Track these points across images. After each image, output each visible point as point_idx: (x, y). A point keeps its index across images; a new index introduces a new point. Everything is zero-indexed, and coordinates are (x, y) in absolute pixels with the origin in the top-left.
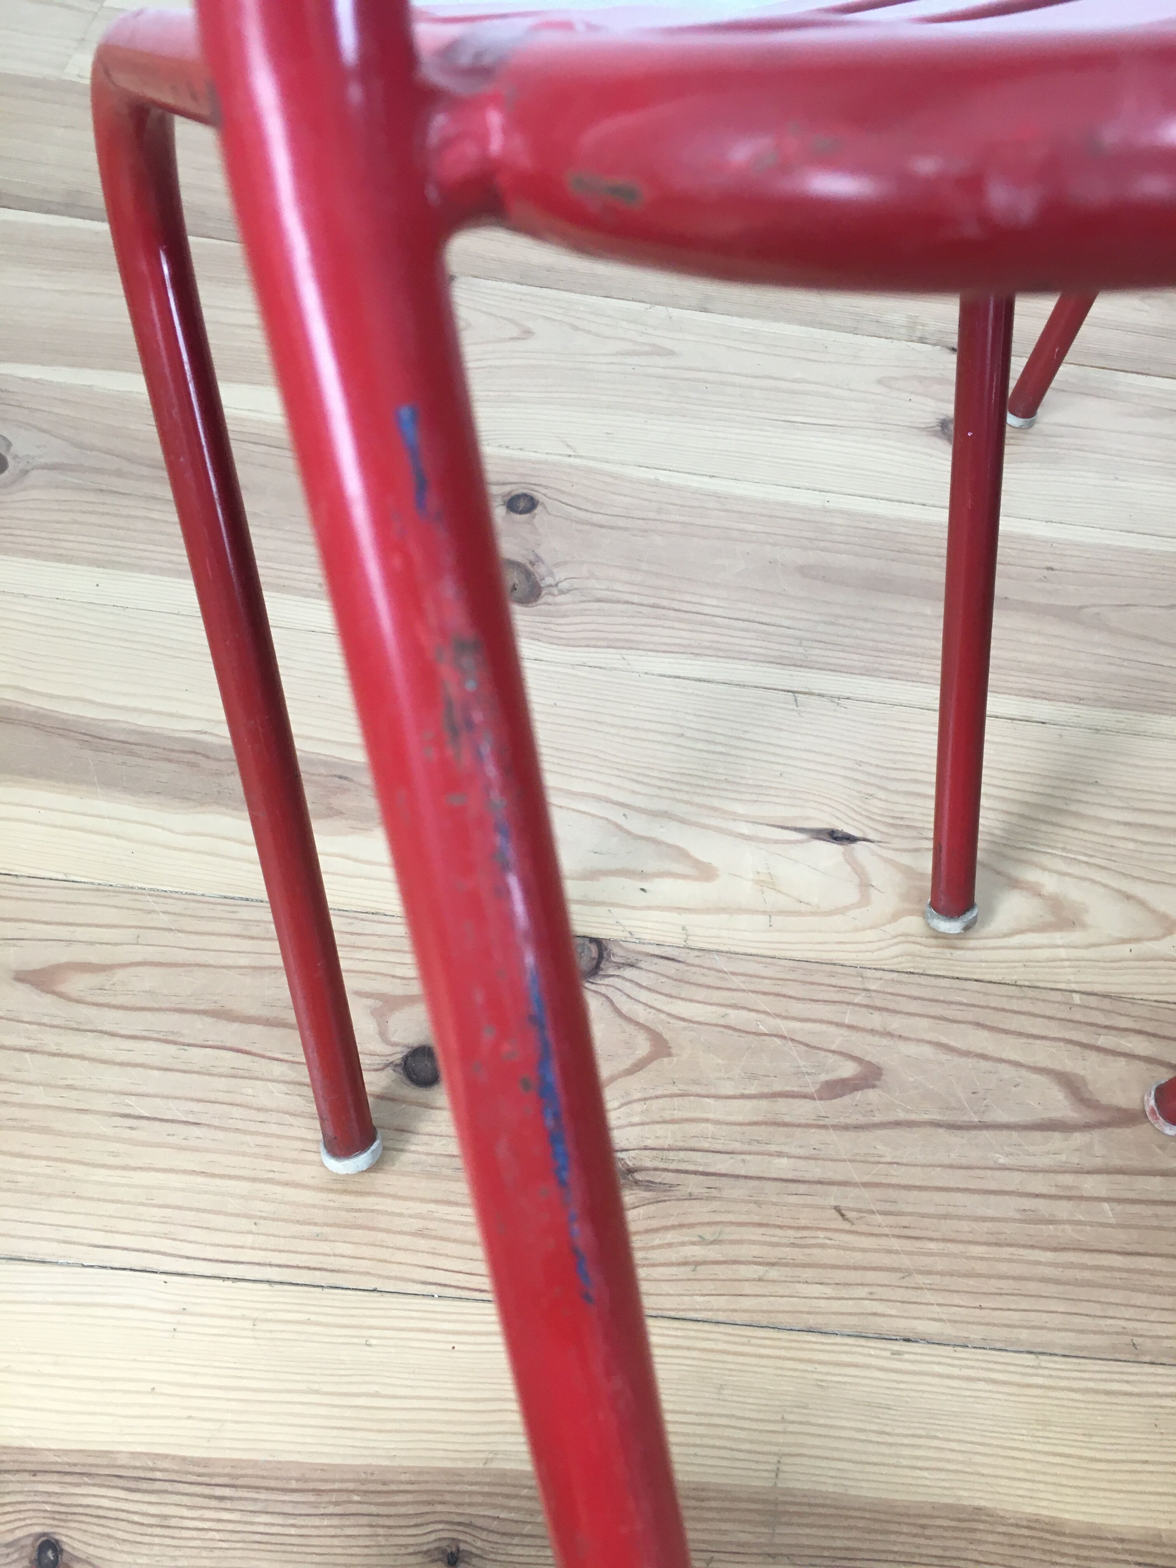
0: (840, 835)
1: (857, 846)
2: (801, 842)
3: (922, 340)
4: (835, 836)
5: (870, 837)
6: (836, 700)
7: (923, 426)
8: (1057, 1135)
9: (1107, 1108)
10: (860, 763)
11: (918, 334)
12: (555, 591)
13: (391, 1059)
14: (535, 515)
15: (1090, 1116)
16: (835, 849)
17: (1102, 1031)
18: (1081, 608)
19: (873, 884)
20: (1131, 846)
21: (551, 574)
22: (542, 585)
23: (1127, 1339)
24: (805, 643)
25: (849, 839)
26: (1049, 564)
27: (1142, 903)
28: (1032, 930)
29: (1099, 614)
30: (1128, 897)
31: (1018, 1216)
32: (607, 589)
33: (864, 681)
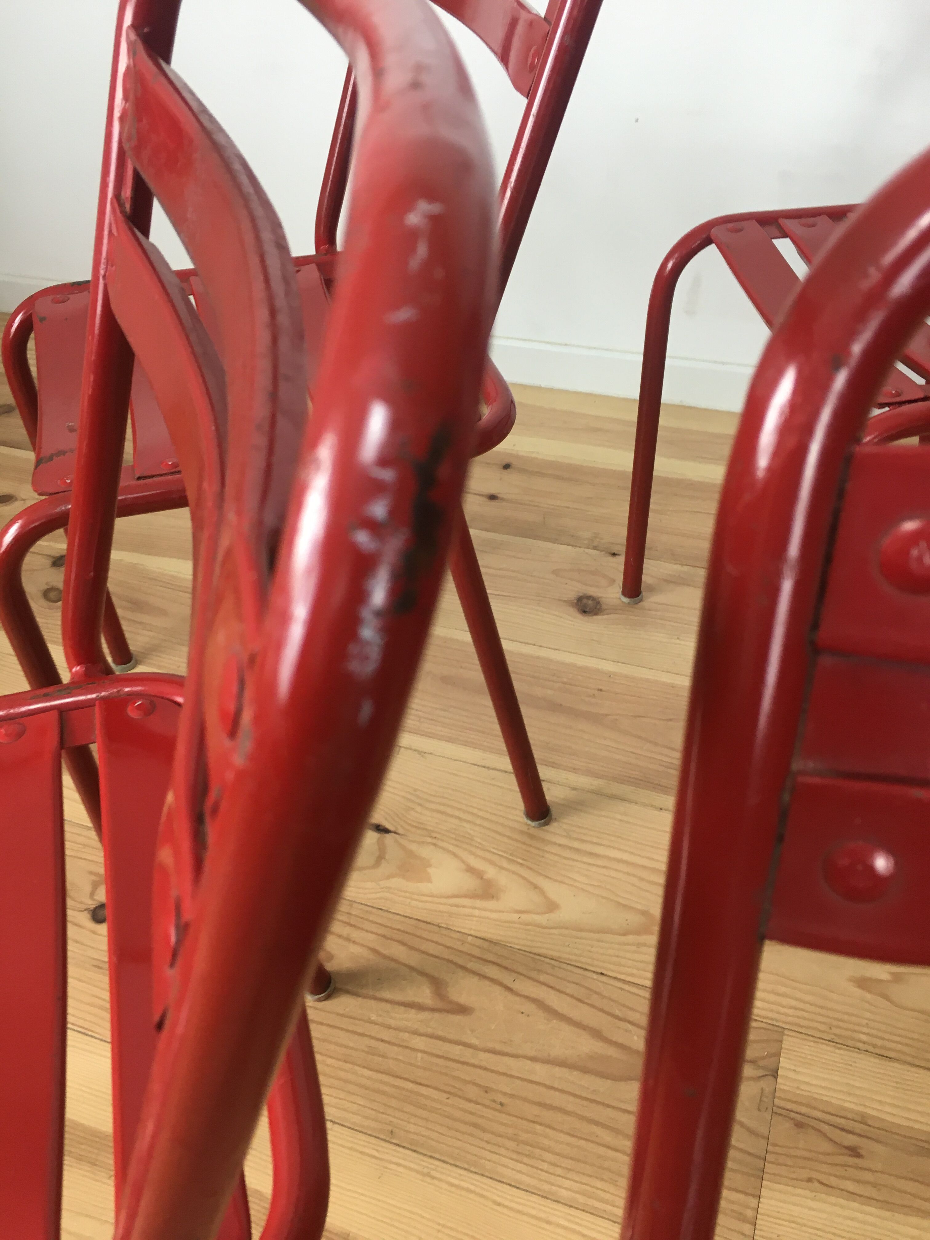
0: (382, 828)
1: (388, 836)
3: (595, 548)
4: (379, 828)
5: (399, 832)
6: (422, 754)
7: (566, 599)
8: (413, 1011)
9: (451, 1002)
10: (416, 790)
11: (595, 544)
13: (89, 907)
15: (440, 1005)
16: (376, 835)
17: (473, 959)
18: (607, 715)
19: (386, 857)
23: (390, 1128)
24: (422, 720)
25: (386, 831)
26: (601, 687)
27: (542, 892)
28: (465, 896)
29: (617, 720)
30: (535, 887)
31: (366, 1049)
33: (443, 744)
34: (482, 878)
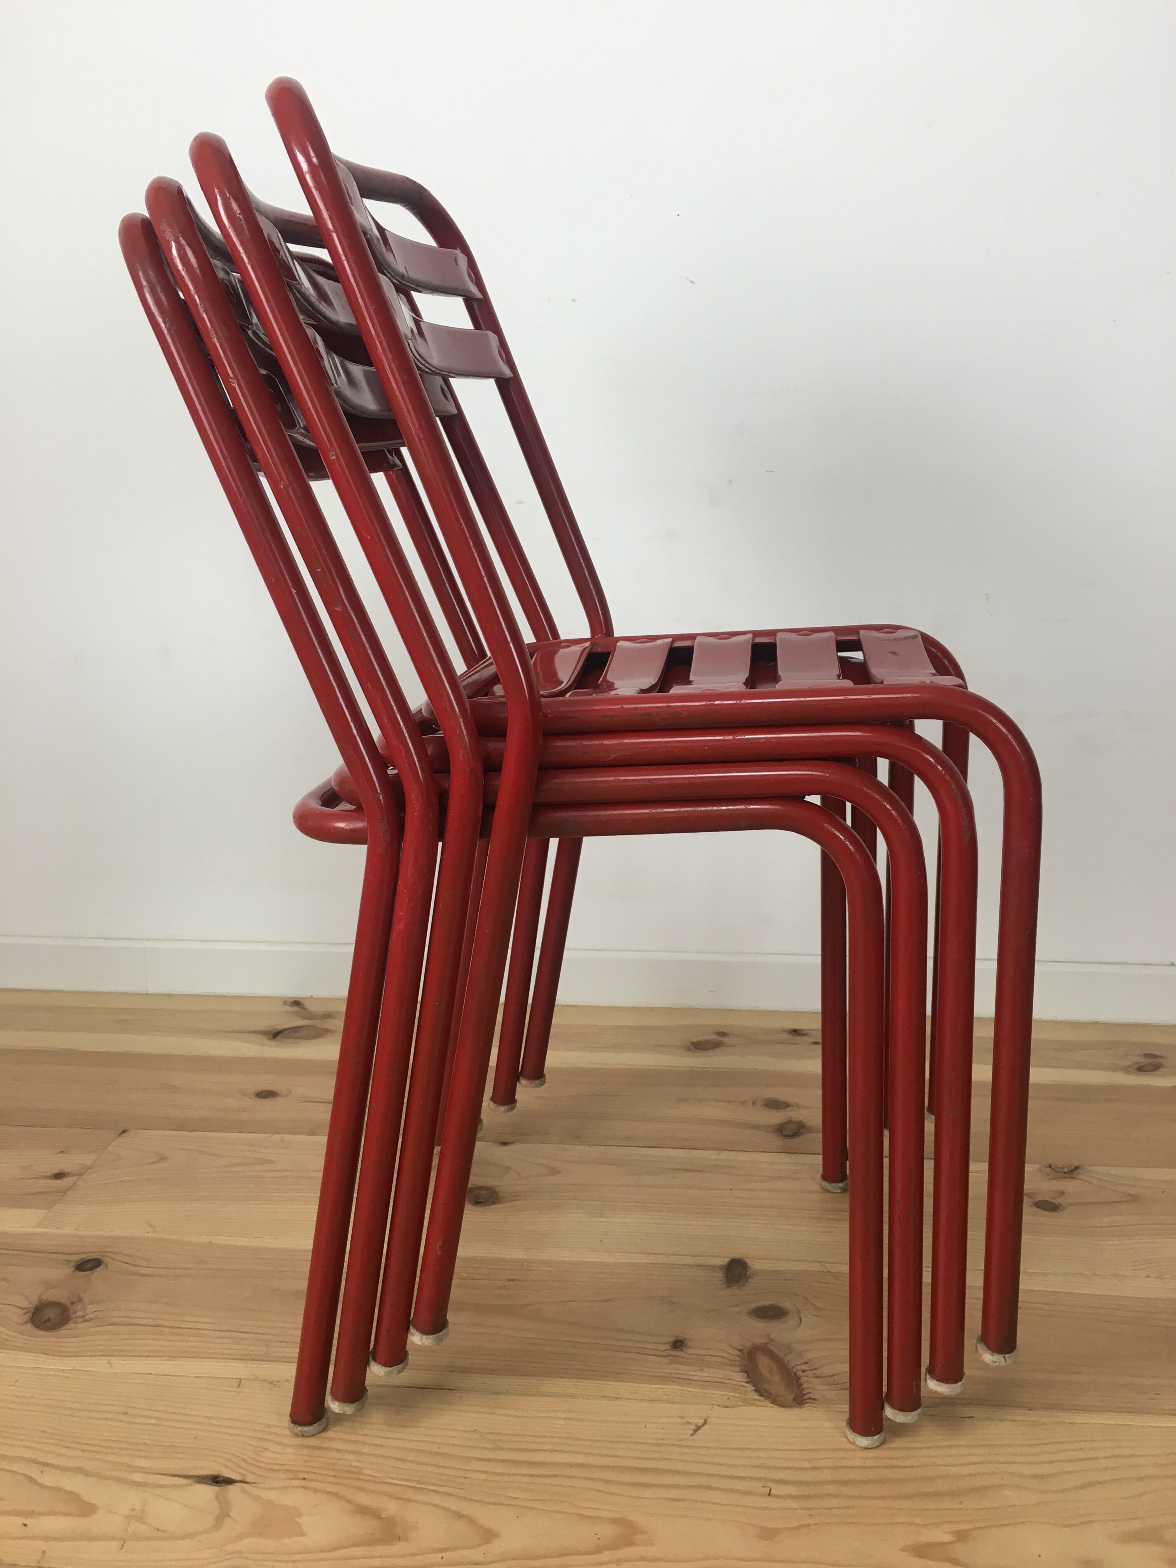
0: (221, 1479)
1: (233, 1487)
2: (187, 1485)
4: (217, 1480)
5: (248, 1480)
10: (269, 1426)
12: (80, 1320)
14: (94, 1273)
16: (213, 1489)
19: (232, 1514)
20: (483, 1476)
21: (85, 1309)
22: (72, 1317)
25: (229, 1482)
26: (512, 1277)
27: (471, 1521)
28: (358, 1545)
30: (459, 1516)
32: (124, 1317)
34: (379, 1518)
